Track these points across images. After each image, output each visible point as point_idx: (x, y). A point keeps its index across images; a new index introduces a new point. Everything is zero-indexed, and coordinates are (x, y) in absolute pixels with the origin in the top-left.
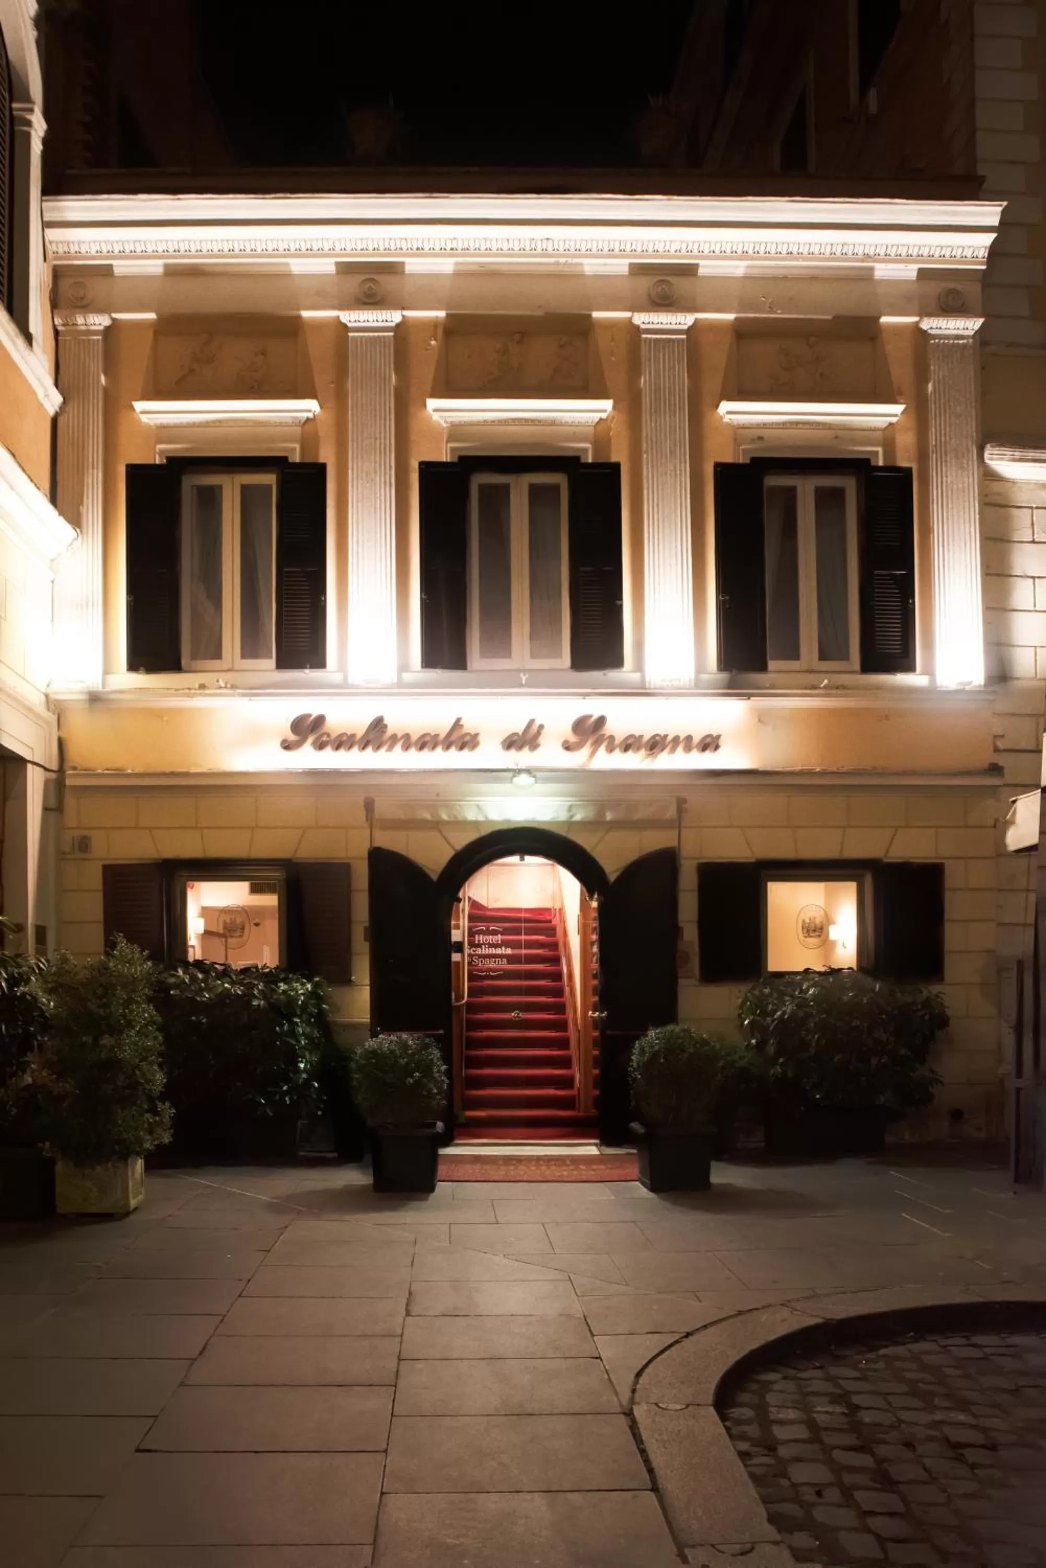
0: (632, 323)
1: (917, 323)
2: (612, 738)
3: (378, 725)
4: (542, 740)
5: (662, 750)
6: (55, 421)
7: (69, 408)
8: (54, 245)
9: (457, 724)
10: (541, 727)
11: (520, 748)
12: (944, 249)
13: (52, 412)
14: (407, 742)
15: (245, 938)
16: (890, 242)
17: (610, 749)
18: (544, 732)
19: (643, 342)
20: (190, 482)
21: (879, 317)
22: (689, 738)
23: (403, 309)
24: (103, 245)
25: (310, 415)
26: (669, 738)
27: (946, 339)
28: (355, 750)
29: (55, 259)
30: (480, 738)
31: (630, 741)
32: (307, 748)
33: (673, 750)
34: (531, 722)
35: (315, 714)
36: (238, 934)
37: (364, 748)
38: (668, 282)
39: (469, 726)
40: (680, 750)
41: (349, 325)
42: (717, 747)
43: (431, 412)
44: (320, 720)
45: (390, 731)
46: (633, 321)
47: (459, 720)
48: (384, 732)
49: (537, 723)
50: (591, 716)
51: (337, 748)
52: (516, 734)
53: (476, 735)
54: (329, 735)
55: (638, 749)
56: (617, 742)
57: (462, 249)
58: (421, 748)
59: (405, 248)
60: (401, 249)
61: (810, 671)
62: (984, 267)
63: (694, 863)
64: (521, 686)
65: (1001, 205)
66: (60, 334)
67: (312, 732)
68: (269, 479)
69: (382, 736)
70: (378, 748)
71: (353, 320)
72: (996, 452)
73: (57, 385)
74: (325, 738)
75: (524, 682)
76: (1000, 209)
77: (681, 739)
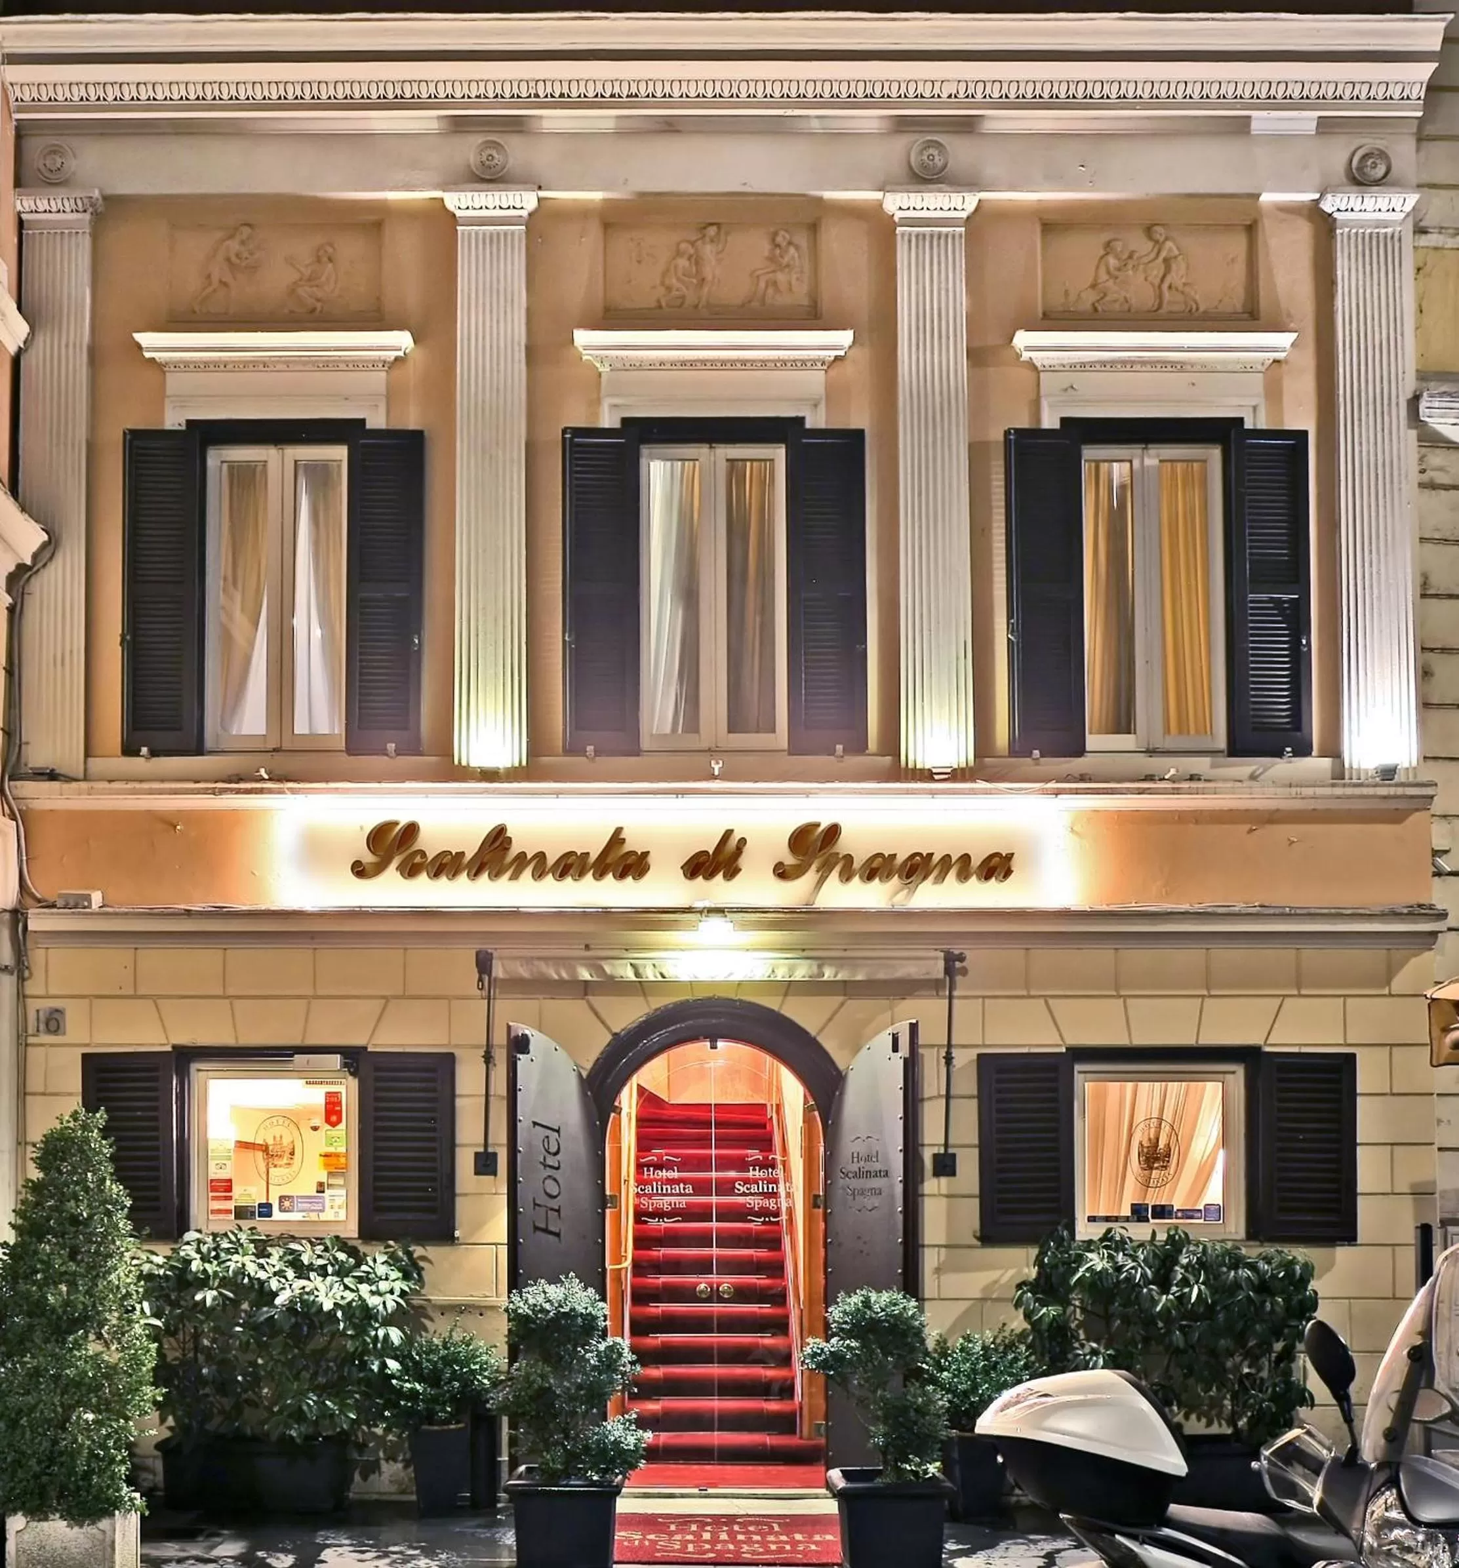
0: (881, 205)
1: (1317, 201)
2: (849, 859)
3: (498, 839)
4: (743, 862)
5: (925, 878)
6: (16, 362)
7: (40, 339)
8: (17, 88)
9: (617, 839)
10: (743, 841)
11: (709, 876)
12: (1357, 87)
13: (12, 350)
14: (540, 865)
15: (295, 1167)
16: (1275, 77)
17: (846, 876)
18: (747, 850)
19: (899, 238)
20: (219, 459)
21: (1259, 196)
22: (966, 858)
23: (540, 188)
24: (91, 89)
25: (401, 354)
26: (936, 858)
27: (1362, 227)
28: (463, 877)
29: (19, 111)
30: (651, 859)
31: (875, 865)
32: (391, 874)
33: (941, 878)
34: (728, 833)
35: (404, 821)
36: (285, 1161)
37: (476, 875)
38: (938, 145)
39: (633, 844)
40: (952, 875)
41: (458, 213)
42: (1008, 873)
43: (581, 349)
44: (412, 830)
45: (515, 850)
46: (884, 206)
47: (619, 830)
48: (507, 849)
49: (736, 837)
50: (818, 825)
51: (437, 875)
52: (705, 853)
53: (646, 854)
54: (423, 854)
55: (888, 876)
56: (857, 865)
57: (628, 96)
58: (562, 875)
59: (541, 94)
60: (537, 96)
61: (1151, 752)
62: (1420, 114)
63: (973, 1054)
64: (713, 777)
65: (1443, 20)
66: (25, 225)
67: (398, 848)
68: (339, 453)
69: (503, 857)
70: (496, 875)
71: (463, 206)
72: (1437, 405)
73: (19, 308)
74: (418, 859)
75: (716, 773)
76: (1443, 25)
77: (953, 860)
